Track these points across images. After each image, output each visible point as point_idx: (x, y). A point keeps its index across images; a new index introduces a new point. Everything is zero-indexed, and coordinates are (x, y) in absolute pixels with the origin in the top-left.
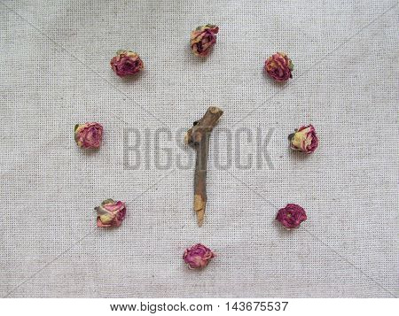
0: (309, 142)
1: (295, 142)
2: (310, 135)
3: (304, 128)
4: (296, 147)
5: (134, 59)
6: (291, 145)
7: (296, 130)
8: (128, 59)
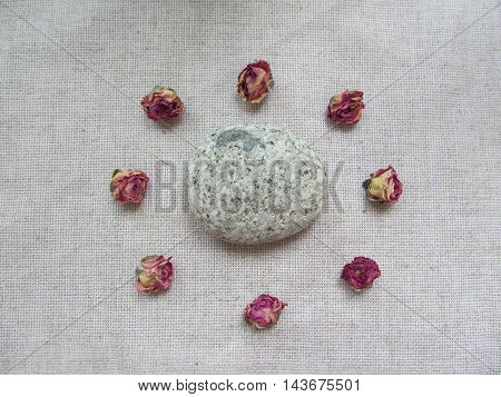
0: (391, 190)
1: (373, 191)
2: (391, 181)
3: (381, 172)
4: (375, 197)
5: (170, 100)
6: (368, 195)
7: (371, 175)
8: (162, 99)
